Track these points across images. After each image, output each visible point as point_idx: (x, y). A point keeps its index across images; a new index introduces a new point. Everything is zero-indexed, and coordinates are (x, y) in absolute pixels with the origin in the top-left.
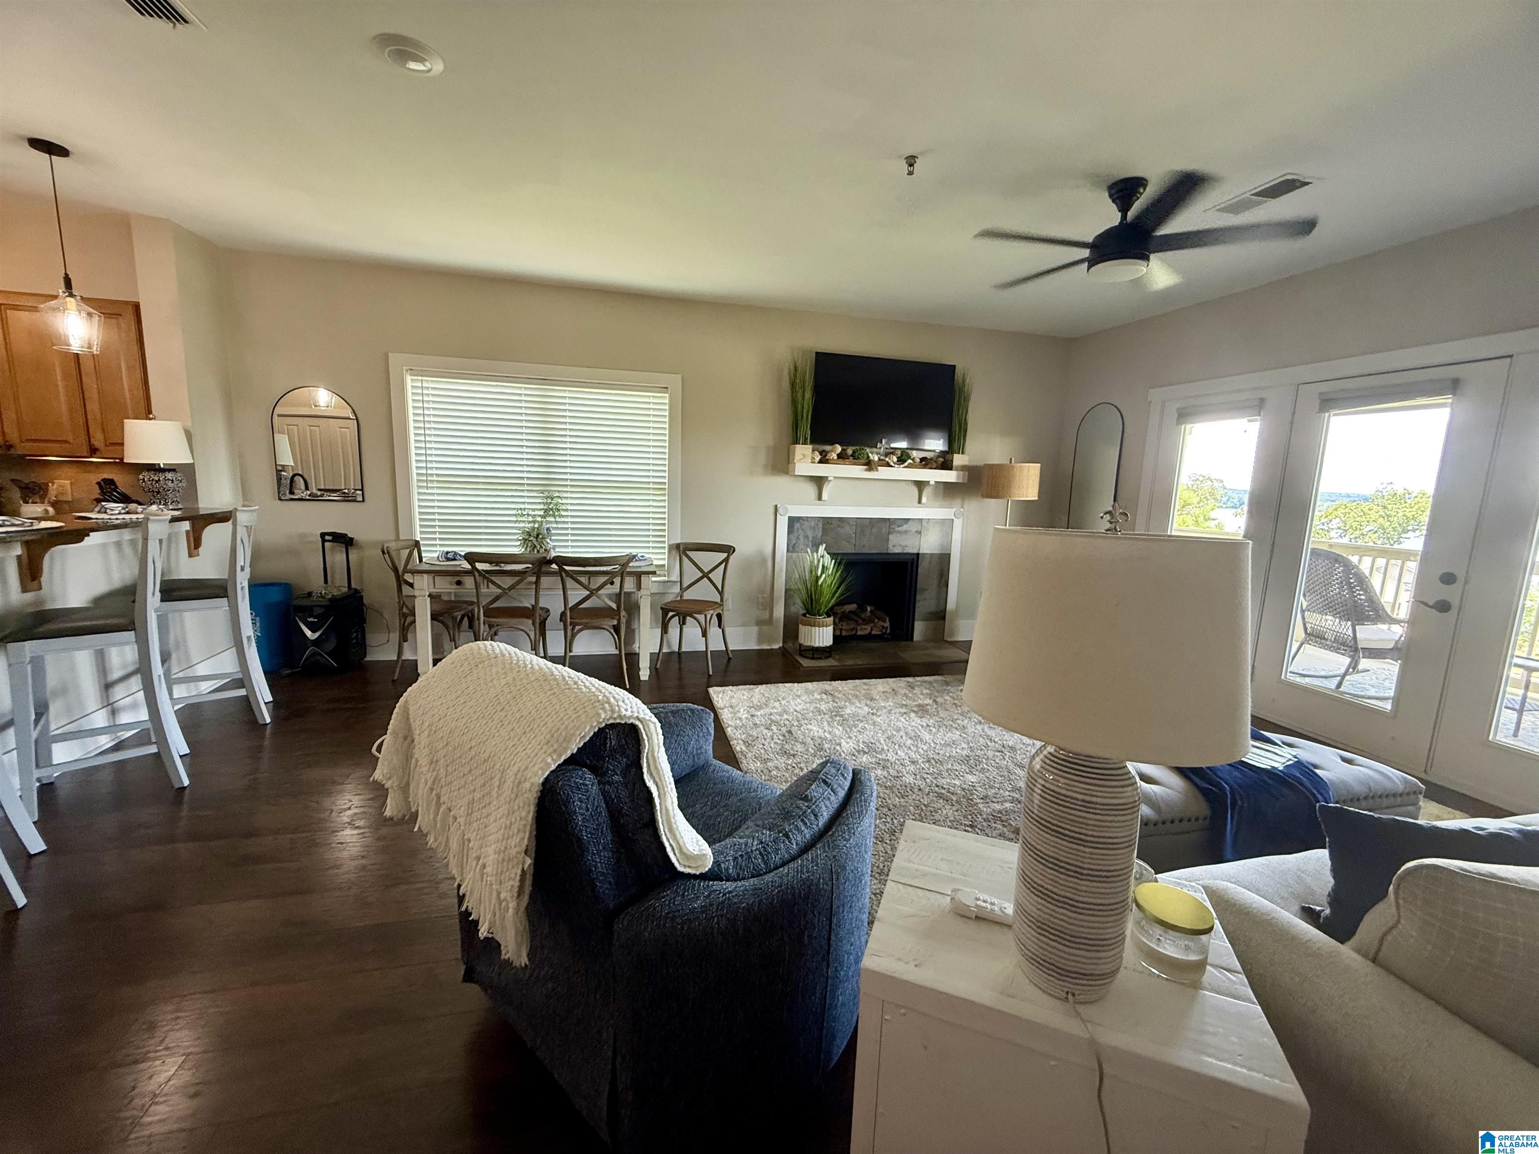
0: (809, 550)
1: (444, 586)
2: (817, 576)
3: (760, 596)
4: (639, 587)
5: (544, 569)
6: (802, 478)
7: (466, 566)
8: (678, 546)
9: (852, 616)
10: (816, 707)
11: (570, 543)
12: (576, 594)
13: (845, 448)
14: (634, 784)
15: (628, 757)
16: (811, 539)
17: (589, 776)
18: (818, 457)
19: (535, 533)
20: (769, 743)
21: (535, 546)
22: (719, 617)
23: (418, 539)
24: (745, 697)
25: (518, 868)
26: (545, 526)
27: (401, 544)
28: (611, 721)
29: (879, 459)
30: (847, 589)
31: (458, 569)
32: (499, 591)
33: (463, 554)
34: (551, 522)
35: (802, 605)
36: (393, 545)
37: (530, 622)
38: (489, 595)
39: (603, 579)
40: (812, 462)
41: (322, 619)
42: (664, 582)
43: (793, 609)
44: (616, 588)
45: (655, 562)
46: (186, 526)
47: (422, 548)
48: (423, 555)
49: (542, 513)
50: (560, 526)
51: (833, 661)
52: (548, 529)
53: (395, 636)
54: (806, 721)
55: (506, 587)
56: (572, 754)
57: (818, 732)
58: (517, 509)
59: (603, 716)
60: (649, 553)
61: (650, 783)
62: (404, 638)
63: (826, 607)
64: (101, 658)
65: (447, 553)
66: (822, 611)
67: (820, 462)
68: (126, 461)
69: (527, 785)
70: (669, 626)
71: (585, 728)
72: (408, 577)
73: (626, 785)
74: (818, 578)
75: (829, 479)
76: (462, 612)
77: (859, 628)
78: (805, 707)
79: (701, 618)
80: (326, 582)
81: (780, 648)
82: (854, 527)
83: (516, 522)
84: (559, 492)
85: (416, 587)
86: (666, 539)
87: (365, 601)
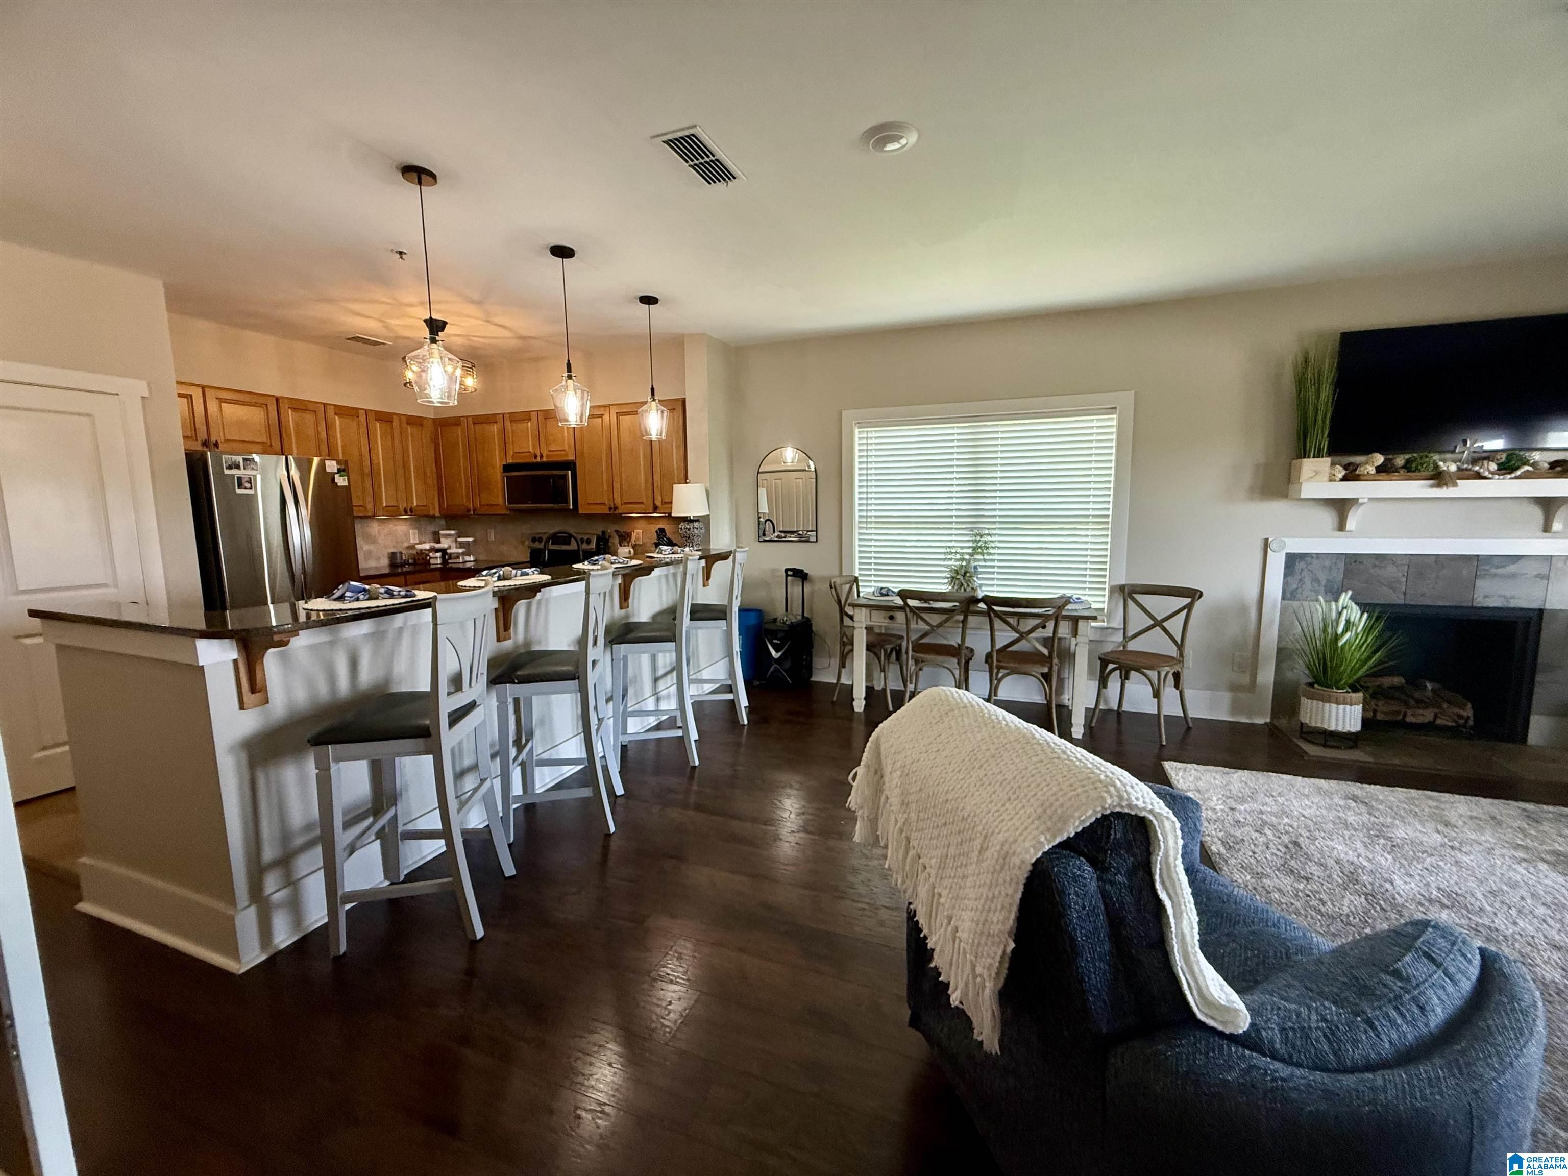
0: (1321, 598)
1: (879, 620)
2: (1336, 634)
3: (1237, 654)
4: (1075, 633)
5: (972, 608)
6: (1309, 502)
7: (899, 601)
8: (1122, 588)
9: (1397, 694)
10: (1339, 818)
11: (996, 582)
12: (1005, 636)
13: (1390, 457)
14: (1140, 892)
15: (1134, 856)
16: (1324, 582)
17: (1087, 867)
18: (1340, 472)
19: (963, 571)
20: (1263, 852)
21: (962, 584)
22: (1177, 676)
23: (857, 575)
24: (1217, 782)
25: (999, 947)
26: (973, 564)
27: (843, 580)
28: (1118, 809)
29: (1459, 469)
30: (1390, 656)
31: (891, 604)
32: (927, 628)
33: (896, 590)
34: (979, 560)
35: (1307, 672)
36: (838, 581)
37: (955, 660)
38: (918, 631)
39: (1037, 621)
40: (1330, 481)
41: (783, 641)
42: (1102, 629)
43: (1290, 675)
44: (1048, 632)
45: (1094, 606)
46: (703, 562)
47: (860, 584)
48: (861, 589)
49: (970, 551)
50: (988, 564)
51: (1362, 754)
52: (975, 567)
53: (836, 662)
54: (1323, 834)
55: (934, 624)
56: (1069, 838)
57: (1346, 854)
58: (946, 547)
59: (1109, 801)
60: (1085, 595)
61: (1163, 895)
62: (843, 665)
63: (1350, 678)
64: (654, 659)
65: (882, 588)
66: (1342, 683)
67: (1345, 479)
68: (673, 515)
69: (1016, 861)
70: (1110, 679)
71: (1086, 811)
72: (849, 610)
73: (1131, 889)
74: (1337, 638)
75: (1360, 501)
76: (892, 646)
77: (1409, 712)
78: (1318, 813)
79: (1153, 674)
80: (787, 610)
81: (1266, 724)
82: (1406, 567)
83: (945, 560)
84: (988, 529)
85: (855, 619)
86: (1107, 580)
87: (814, 629)
